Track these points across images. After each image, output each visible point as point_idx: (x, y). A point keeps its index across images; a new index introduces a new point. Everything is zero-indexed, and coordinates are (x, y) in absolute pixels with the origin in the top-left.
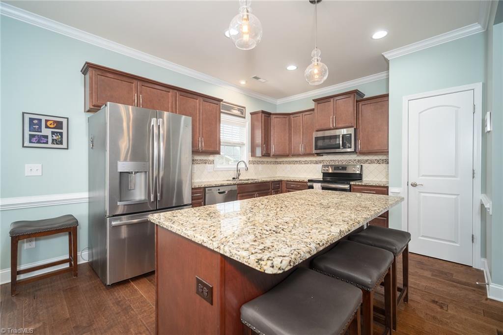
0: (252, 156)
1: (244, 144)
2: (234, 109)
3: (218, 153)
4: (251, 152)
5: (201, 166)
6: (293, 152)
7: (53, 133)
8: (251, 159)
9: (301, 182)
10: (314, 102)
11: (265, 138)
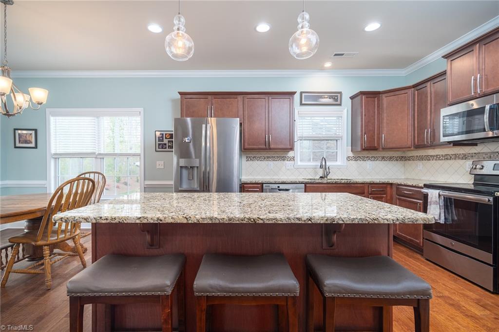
0: (352, 151)
1: (341, 137)
2: (323, 98)
3: (292, 149)
4: (352, 146)
5: (279, 163)
6: (416, 142)
7: (169, 141)
8: (351, 154)
9: (415, 187)
10: (446, 60)
11: (366, 126)
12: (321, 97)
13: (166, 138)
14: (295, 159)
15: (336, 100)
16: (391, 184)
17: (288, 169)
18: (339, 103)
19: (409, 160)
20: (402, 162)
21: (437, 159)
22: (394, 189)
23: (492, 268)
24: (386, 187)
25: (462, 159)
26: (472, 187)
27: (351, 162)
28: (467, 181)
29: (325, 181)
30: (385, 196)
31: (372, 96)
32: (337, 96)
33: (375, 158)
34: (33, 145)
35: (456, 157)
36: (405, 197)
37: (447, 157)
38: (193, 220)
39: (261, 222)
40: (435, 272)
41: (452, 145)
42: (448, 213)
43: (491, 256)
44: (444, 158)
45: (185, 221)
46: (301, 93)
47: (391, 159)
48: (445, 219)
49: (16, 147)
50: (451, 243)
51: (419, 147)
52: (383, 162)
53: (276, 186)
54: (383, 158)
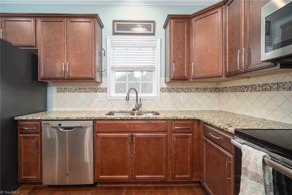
1: (154, 68)
2: (135, 27)
4: (165, 77)
5: (91, 95)
6: (227, 69)
8: (165, 86)
11: (174, 54)
12: (134, 26)
14: (107, 90)
17: (101, 101)
18: (152, 32)
19: (223, 91)
20: (215, 93)
21: (253, 90)
22: (201, 126)
24: (193, 124)
27: (164, 93)
30: (191, 134)
31: (181, 20)
32: (151, 25)
33: (189, 90)
37: (266, 88)
44: (261, 89)
46: (114, 21)
47: (205, 90)
51: (232, 74)
52: (196, 93)
53: (56, 123)
54: (197, 89)
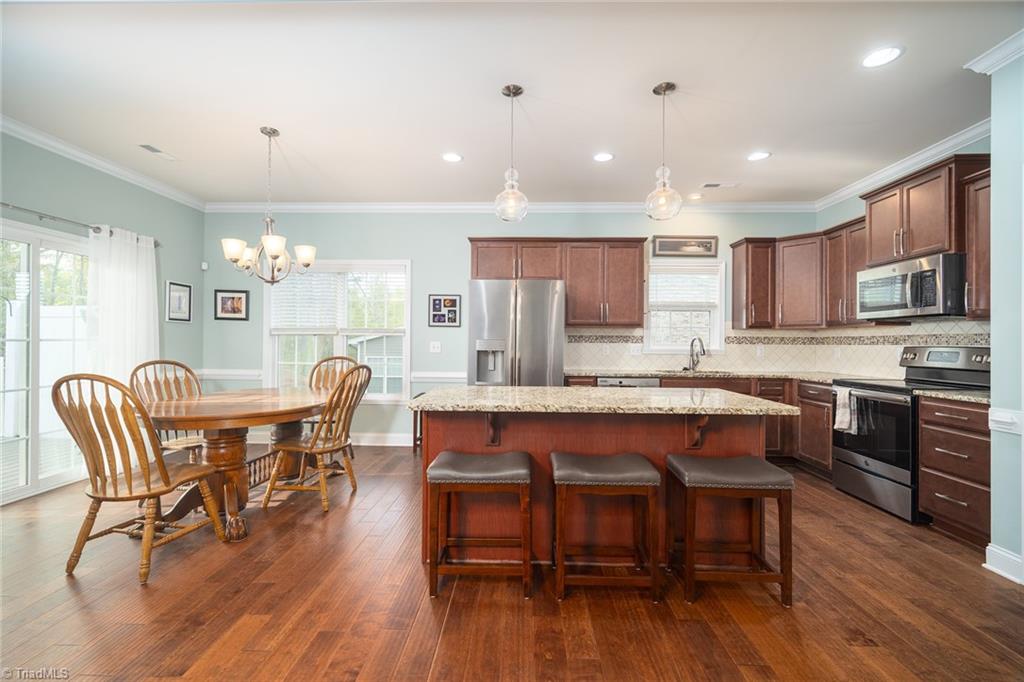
0: (733, 328)
1: (715, 306)
2: (688, 246)
3: (639, 325)
4: (733, 321)
5: (619, 346)
6: (828, 317)
7: (449, 311)
8: (732, 334)
9: (822, 384)
10: (864, 201)
11: (754, 291)
12: (685, 244)
13: (445, 306)
14: (644, 339)
15: (709, 250)
16: (791, 380)
17: (633, 356)
18: (712, 253)
19: (823, 343)
20: (812, 346)
22: (796, 388)
23: (910, 490)
24: (783, 386)
25: (893, 343)
26: (903, 385)
27: (732, 345)
28: (897, 376)
29: (690, 374)
31: (763, 245)
32: (710, 243)
33: (770, 341)
34: (243, 315)
35: (885, 340)
36: (809, 398)
37: (874, 341)
38: (552, 409)
39: (622, 412)
40: (845, 503)
41: (874, 324)
42: (863, 421)
43: (909, 473)
45: (544, 410)
46: (655, 237)
47: (794, 341)
48: (859, 428)
49: (217, 318)
50: (866, 462)
51: (833, 324)
52: (781, 345)
53: (617, 381)
54: (782, 339)
